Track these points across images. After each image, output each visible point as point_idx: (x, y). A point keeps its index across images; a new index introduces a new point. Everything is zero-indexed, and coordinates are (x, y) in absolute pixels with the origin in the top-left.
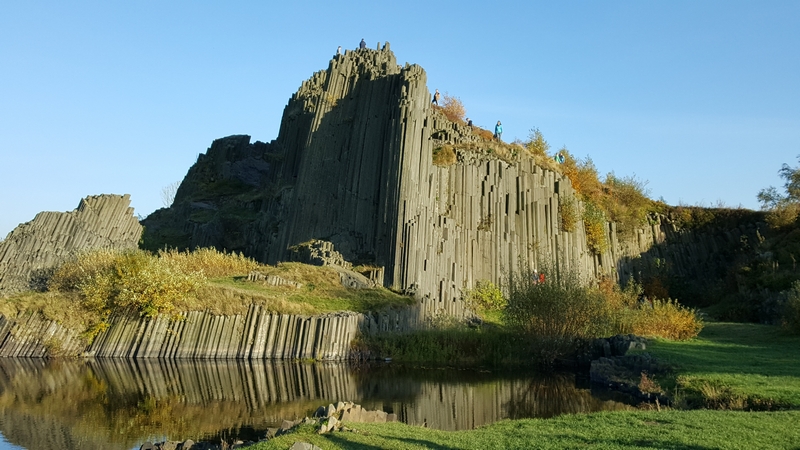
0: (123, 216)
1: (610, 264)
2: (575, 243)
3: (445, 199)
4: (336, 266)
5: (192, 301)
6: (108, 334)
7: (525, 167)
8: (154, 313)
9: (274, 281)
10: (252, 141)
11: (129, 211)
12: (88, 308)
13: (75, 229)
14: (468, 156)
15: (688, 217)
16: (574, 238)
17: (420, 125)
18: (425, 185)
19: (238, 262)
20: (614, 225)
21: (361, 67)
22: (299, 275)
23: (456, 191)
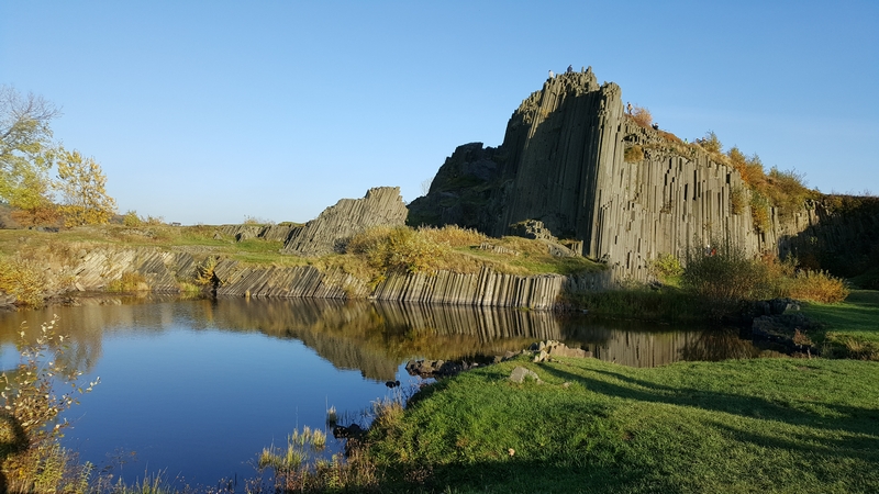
0: (395, 202)
1: (771, 240)
2: (742, 225)
3: (633, 188)
4: (546, 240)
5: (441, 263)
6: (385, 284)
7: (702, 162)
8: (415, 271)
9: (499, 250)
10: (484, 147)
11: (399, 198)
12: (372, 266)
13: (363, 210)
14: (653, 154)
15: (839, 203)
16: (742, 219)
17: (614, 130)
18: (617, 177)
19: (473, 236)
20: (776, 209)
21: (569, 86)
22: (517, 246)
23: (643, 182)
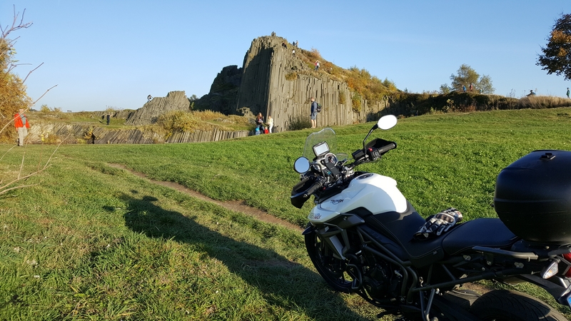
0: (183, 99)
1: (363, 116)
3: (292, 92)
7: (325, 80)
10: (238, 68)
11: (185, 97)
13: (166, 103)
14: (302, 77)
16: (345, 106)
18: (280, 88)
23: (297, 89)
